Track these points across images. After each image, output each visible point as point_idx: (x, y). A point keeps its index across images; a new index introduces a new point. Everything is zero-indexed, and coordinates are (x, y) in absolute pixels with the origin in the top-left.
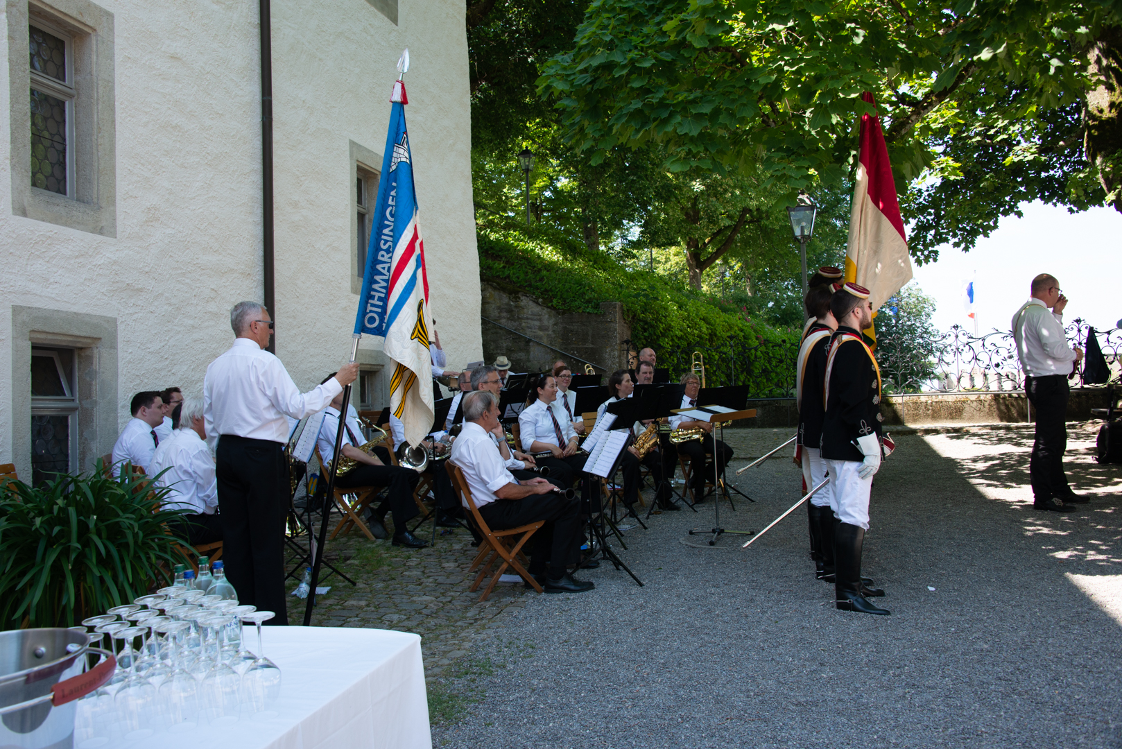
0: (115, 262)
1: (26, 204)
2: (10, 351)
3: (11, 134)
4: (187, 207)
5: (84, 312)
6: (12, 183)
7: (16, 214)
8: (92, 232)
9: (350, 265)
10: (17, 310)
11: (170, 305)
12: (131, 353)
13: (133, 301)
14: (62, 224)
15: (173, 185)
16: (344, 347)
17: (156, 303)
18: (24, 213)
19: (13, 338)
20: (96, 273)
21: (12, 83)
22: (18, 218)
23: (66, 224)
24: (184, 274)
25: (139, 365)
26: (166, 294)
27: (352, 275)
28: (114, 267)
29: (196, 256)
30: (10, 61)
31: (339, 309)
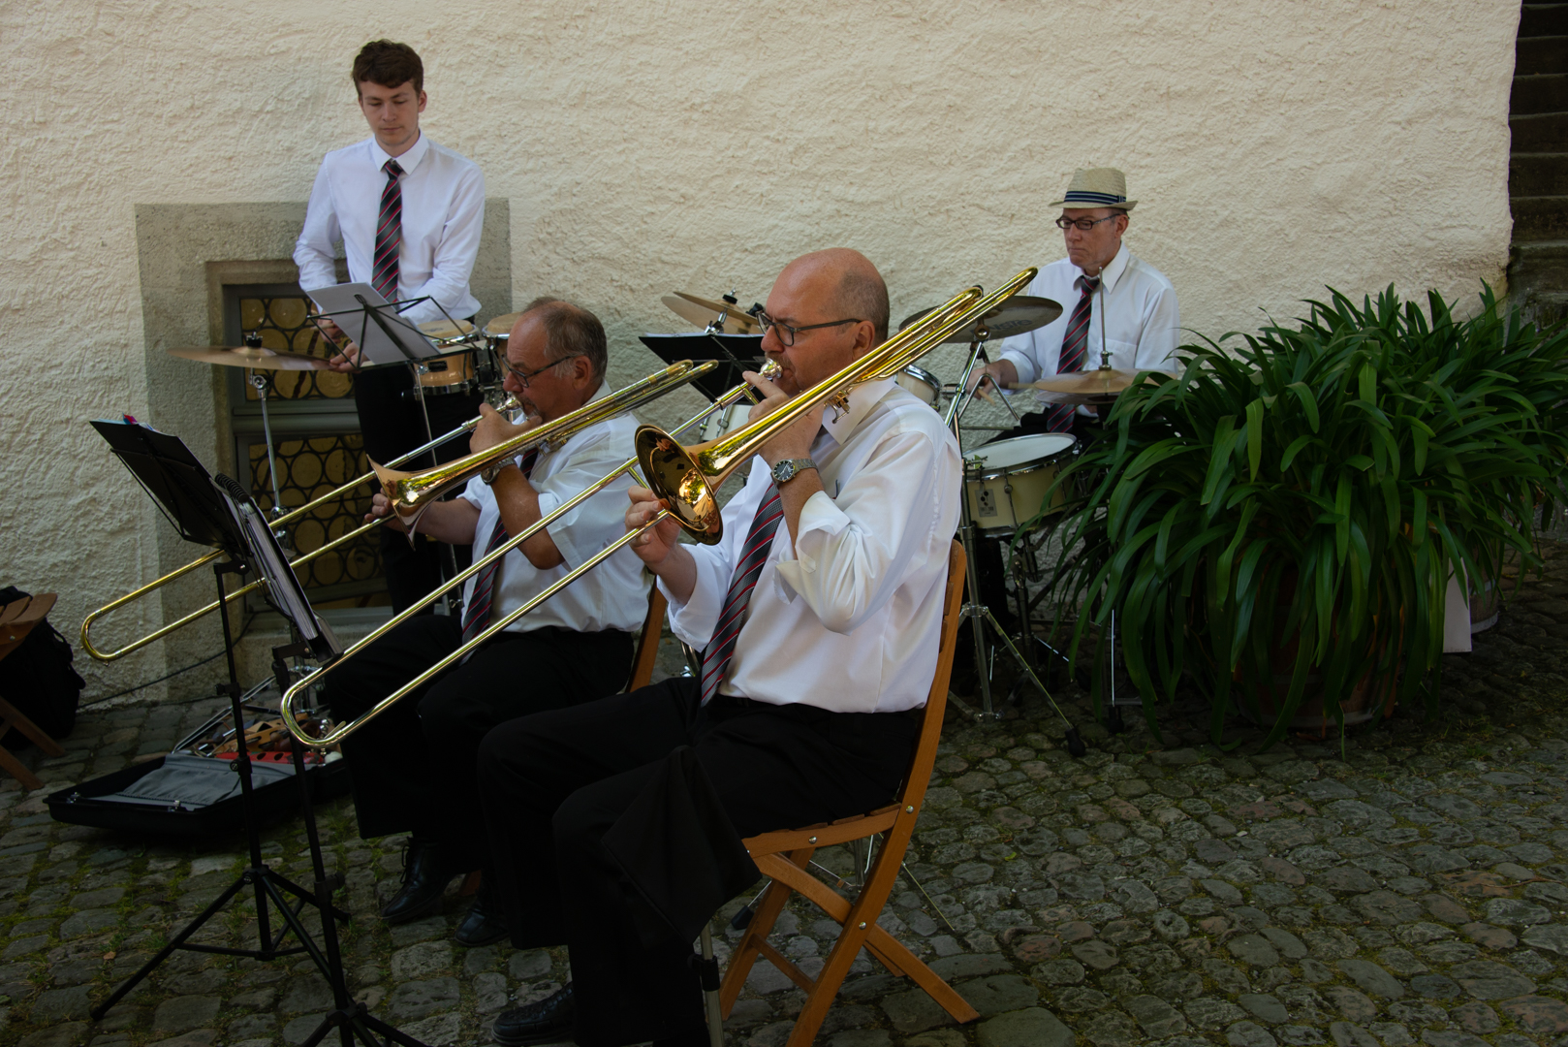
16: (62, 203)
31: (19, 52)
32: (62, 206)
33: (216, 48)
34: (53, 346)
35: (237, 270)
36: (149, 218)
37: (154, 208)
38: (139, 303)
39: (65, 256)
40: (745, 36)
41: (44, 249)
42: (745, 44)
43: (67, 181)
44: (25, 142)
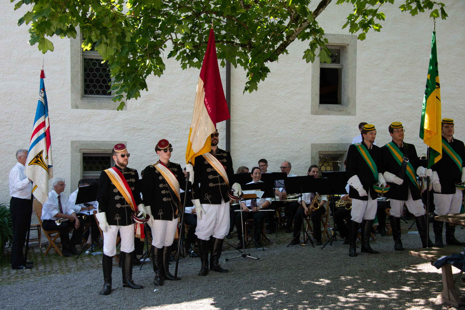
0: (125, 120)
1: (78, 104)
2: (70, 157)
3: (71, 80)
4: (173, 91)
5: (108, 140)
6: (72, 98)
7: (73, 108)
8: (113, 110)
9: (310, 100)
10: (73, 143)
11: (160, 133)
12: (135, 154)
13: (137, 134)
14: (97, 109)
15: (163, 83)
16: (303, 143)
17: (151, 134)
18: (77, 107)
19: (71, 152)
20: (115, 125)
21: (72, 62)
22: (74, 109)
23: (98, 109)
24: (170, 120)
25: (140, 159)
26: (158, 129)
27: (312, 105)
28: (125, 122)
29: (178, 111)
30: (71, 54)
31: (299, 124)
32: (302, 144)
33: (322, 123)
34: (300, 162)
35: (322, 152)
36: (312, 145)
37: (313, 144)
38: (310, 157)
39: (302, 150)
40: (386, 122)
41: (300, 149)
42: (386, 123)
43: (303, 141)
44: (299, 136)
